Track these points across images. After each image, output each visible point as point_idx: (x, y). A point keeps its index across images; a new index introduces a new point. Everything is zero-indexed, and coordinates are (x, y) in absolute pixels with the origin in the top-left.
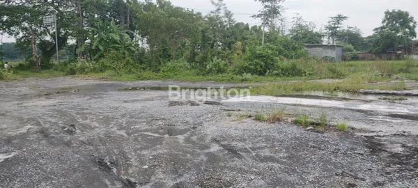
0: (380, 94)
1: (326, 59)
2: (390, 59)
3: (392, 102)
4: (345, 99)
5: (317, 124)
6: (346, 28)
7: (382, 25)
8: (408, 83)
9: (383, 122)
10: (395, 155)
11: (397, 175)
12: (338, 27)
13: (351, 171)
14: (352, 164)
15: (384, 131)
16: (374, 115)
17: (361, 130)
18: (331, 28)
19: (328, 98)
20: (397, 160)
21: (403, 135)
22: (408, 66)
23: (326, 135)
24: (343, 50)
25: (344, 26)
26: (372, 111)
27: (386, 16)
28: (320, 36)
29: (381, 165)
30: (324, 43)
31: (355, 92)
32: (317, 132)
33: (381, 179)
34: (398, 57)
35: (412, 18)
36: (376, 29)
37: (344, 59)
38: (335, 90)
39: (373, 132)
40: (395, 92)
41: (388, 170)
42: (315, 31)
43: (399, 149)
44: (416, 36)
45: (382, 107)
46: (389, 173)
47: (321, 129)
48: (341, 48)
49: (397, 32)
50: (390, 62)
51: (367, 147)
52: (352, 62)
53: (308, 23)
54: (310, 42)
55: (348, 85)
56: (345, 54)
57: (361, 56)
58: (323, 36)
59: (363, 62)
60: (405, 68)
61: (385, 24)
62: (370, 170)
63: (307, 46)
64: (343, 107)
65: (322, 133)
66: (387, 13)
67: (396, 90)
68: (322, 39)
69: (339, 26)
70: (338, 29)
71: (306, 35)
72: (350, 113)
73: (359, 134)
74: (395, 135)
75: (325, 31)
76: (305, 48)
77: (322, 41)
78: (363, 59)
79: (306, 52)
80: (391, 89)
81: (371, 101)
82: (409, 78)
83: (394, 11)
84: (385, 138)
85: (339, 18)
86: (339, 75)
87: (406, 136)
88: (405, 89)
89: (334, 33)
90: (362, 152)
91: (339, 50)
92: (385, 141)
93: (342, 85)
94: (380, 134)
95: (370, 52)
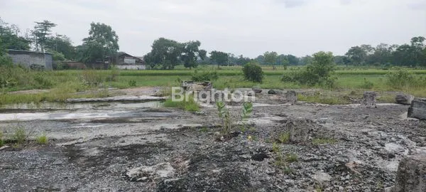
0: (87, 102)
1: (33, 67)
2: (98, 69)
3: (95, 109)
4: (50, 110)
5: (14, 142)
6: (55, 36)
7: (89, 36)
8: (110, 90)
9: (84, 129)
10: (91, 159)
11: (90, 176)
12: (45, 34)
13: (47, 184)
14: (48, 177)
15: (84, 137)
16: (76, 123)
17: (62, 141)
18: (38, 34)
19: (32, 111)
20: (92, 162)
21: (100, 138)
22: (114, 75)
23: (24, 151)
24: (54, 59)
25: (52, 33)
26: (76, 120)
27: (92, 28)
28: (27, 42)
29: (77, 170)
30: (32, 50)
31: (62, 102)
32: (14, 150)
33: (75, 185)
34: (106, 67)
35: (114, 32)
36: (85, 39)
37: (55, 68)
38: (41, 101)
39: (74, 140)
40: (100, 99)
41: (83, 174)
42: (19, 35)
43: (95, 152)
44: (118, 49)
45: (86, 114)
46: (83, 177)
47: (18, 146)
48: (51, 56)
49: (103, 43)
50: (98, 71)
51: (66, 155)
52: (62, 72)
53: (9, 26)
54: (14, 48)
55: (55, 95)
56: (56, 62)
57: (72, 64)
58: (31, 42)
59: (73, 71)
60: (111, 77)
61: (92, 35)
62: (67, 178)
63: (10, 52)
64: (47, 118)
65: (20, 150)
66: (93, 25)
67: (101, 97)
68: (29, 45)
69: (47, 32)
70: (46, 36)
71: (8, 39)
72: (54, 123)
73: (59, 145)
74: (93, 139)
75: (33, 37)
76: (8, 55)
77: (29, 48)
78: (74, 68)
79: (9, 59)
80: (96, 97)
81: (76, 110)
82: (113, 86)
83: (98, 24)
84: (84, 144)
85: (46, 25)
86: (47, 85)
87: (103, 139)
88: (108, 96)
89: (42, 40)
90: (61, 162)
91: (49, 58)
92: (84, 147)
93: (49, 96)
94: (81, 141)
95: (81, 61)
